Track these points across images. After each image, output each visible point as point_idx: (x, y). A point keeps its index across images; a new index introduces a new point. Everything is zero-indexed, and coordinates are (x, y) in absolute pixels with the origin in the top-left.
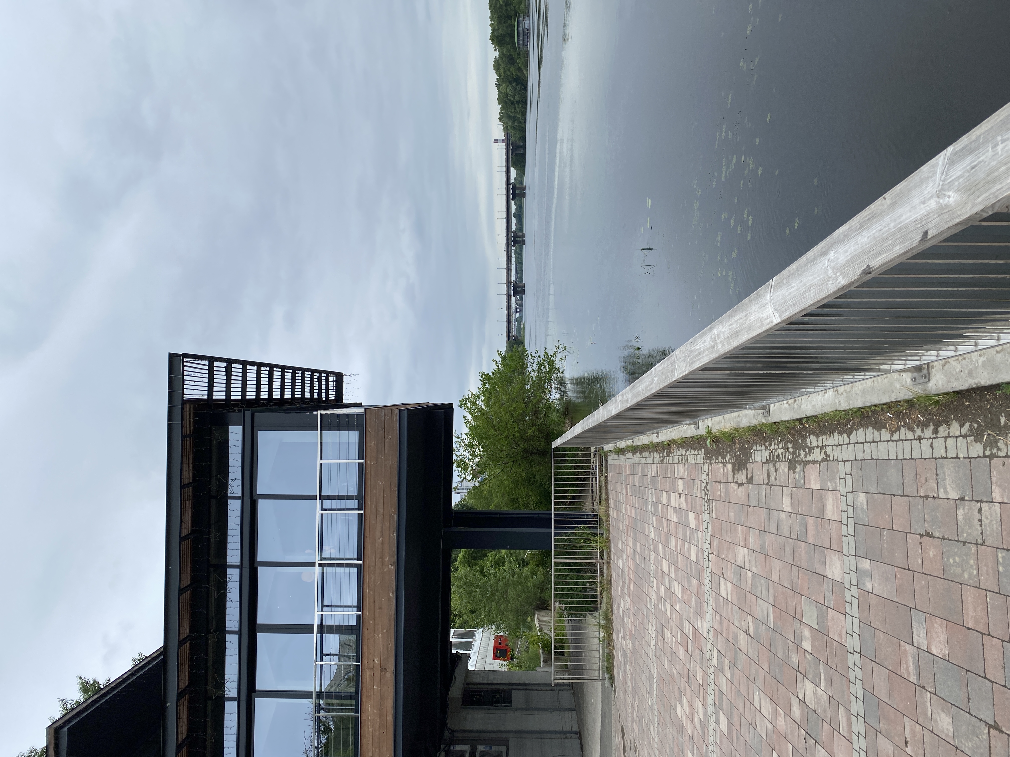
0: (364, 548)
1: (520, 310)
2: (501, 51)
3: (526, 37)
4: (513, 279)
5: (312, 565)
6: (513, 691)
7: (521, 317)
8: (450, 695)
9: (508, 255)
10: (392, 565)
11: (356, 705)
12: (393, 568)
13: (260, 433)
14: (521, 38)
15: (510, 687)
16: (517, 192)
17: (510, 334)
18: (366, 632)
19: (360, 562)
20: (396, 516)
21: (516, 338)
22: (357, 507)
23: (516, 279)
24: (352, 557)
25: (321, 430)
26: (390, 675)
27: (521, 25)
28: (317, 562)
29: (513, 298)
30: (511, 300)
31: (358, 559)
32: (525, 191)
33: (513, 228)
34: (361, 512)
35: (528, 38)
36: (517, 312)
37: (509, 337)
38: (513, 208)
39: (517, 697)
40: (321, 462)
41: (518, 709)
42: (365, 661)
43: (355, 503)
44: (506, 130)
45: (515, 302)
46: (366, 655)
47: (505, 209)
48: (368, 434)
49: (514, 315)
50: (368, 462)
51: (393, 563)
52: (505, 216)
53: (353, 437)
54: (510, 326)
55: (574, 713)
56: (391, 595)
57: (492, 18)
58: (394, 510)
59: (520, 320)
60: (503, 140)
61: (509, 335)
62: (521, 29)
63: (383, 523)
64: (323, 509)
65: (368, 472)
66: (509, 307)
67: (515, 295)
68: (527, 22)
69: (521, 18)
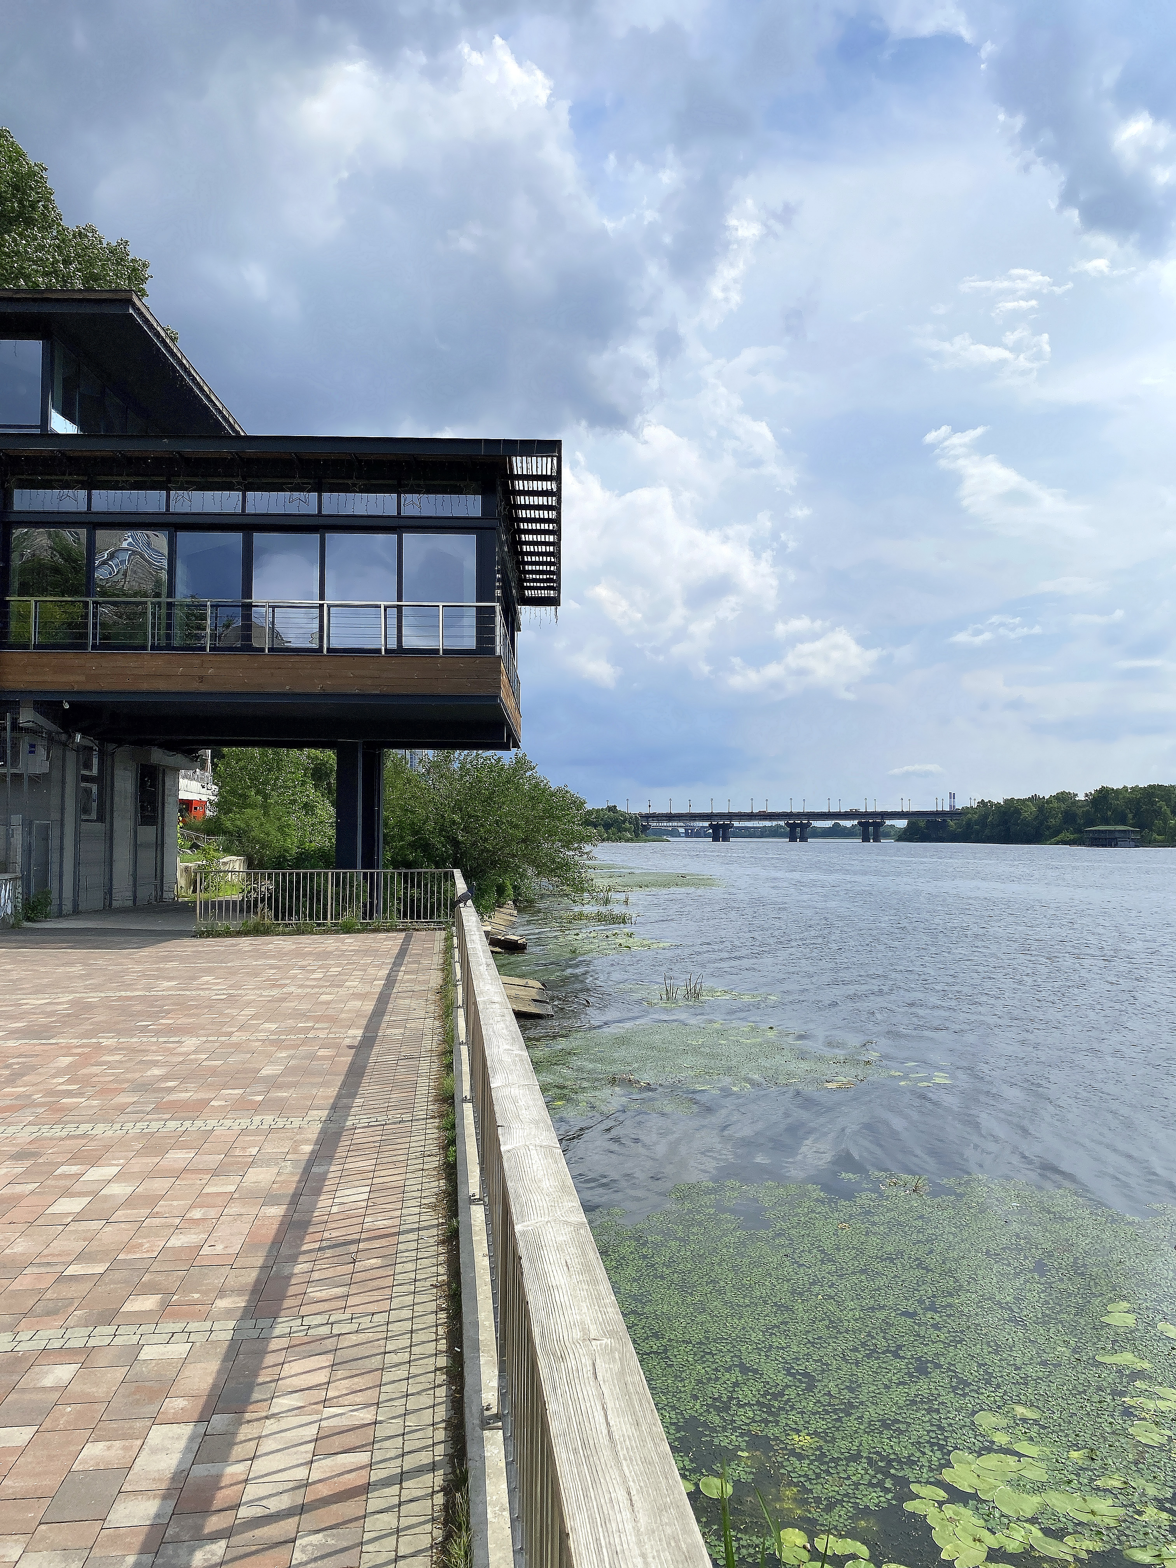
1: (691, 833)
2: (1085, 803)
4: (736, 824)
6: (154, 827)
7: (679, 835)
8: (153, 749)
9: (774, 815)
11: (159, 648)
13: (474, 537)
15: (160, 822)
17: (651, 819)
18: (245, 659)
21: (645, 828)
22: (388, 647)
23: (737, 828)
24: (331, 643)
25: (476, 606)
29: (706, 824)
30: (703, 820)
33: (816, 824)
34: (383, 653)
36: (687, 830)
37: (648, 817)
38: (848, 824)
39: (148, 833)
40: (441, 607)
41: (136, 832)
42: (211, 658)
43: (393, 644)
44: (965, 811)
45: (701, 827)
46: (218, 658)
47: (844, 809)
48: (473, 660)
49: (682, 824)
50: (441, 660)
52: (833, 810)
54: (664, 818)
55: (130, 903)
57: (1135, 789)
58: (386, 690)
59: (674, 833)
60: (953, 806)
64: (386, 608)
65: (429, 659)
66: (693, 817)
67: (711, 826)
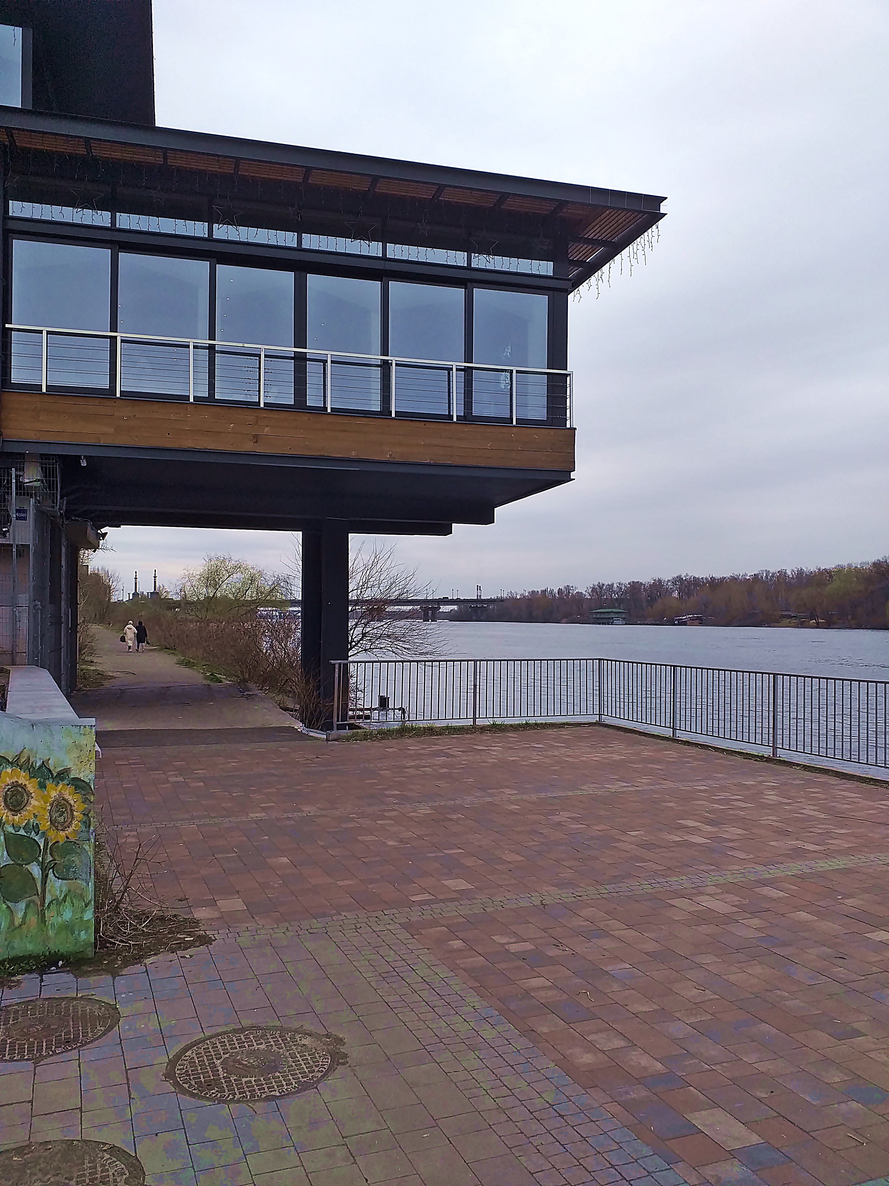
3: (604, 621)
20: (449, 462)
69: (624, 616)
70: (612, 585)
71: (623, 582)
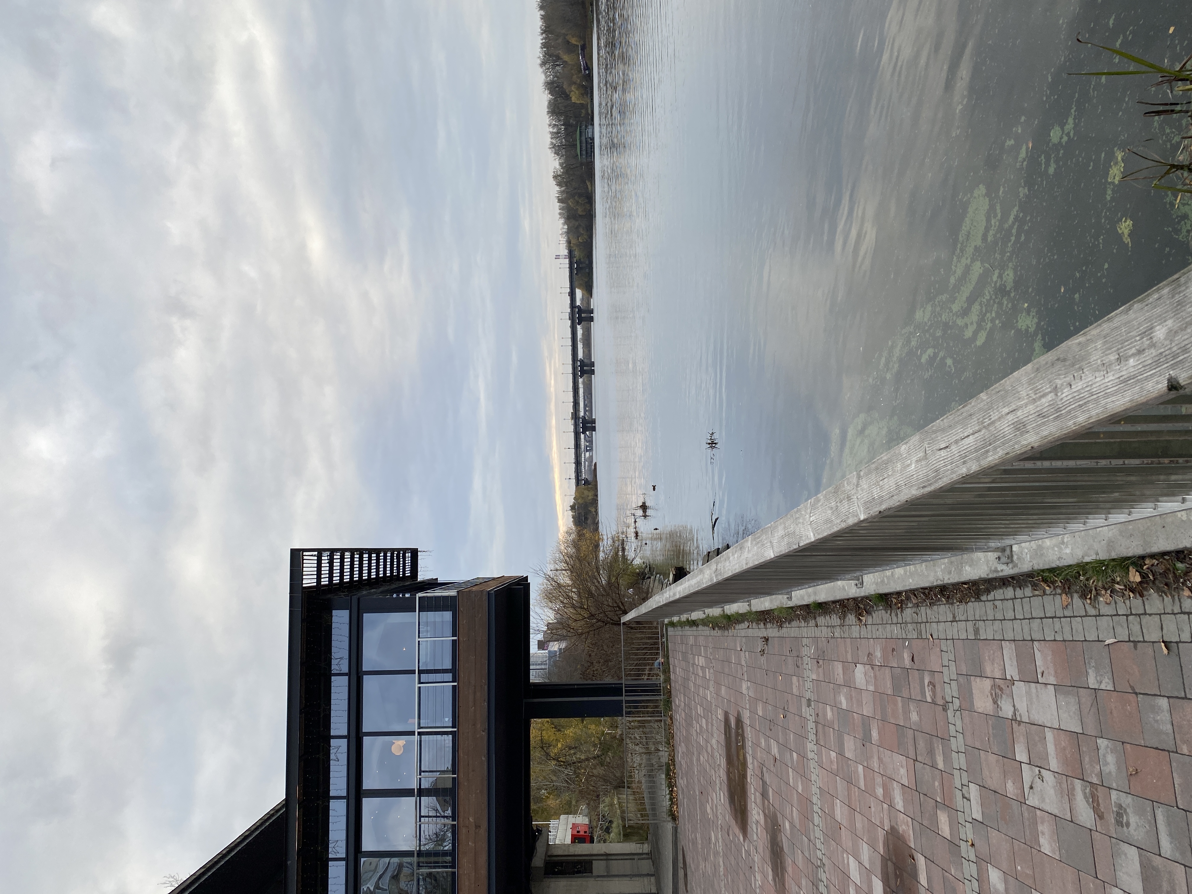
0: (458, 717)
1: (590, 448)
2: (561, 160)
3: (589, 146)
4: (582, 414)
5: (412, 733)
6: (594, 862)
7: (591, 457)
8: (532, 865)
9: (575, 386)
10: (483, 731)
11: (454, 861)
12: (485, 734)
13: (365, 615)
14: (584, 148)
15: (590, 858)
16: (583, 315)
17: (580, 478)
18: (461, 793)
19: (455, 729)
20: (486, 687)
21: (587, 481)
22: (451, 680)
23: (585, 413)
24: (448, 725)
25: (419, 612)
26: (483, 831)
27: (583, 134)
28: (417, 731)
29: (582, 436)
30: (580, 438)
31: (453, 727)
32: (592, 315)
33: (580, 355)
34: (456, 684)
35: (591, 148)
36: (587, 451)
37: (578, 481)
38: (580, 332)
39: (598, 867)
40: (420, 639)
41: (598, 876)
42: (461, 819)
43: (449, 676)
44: (569, 245)
45: (585, 439)
46: (461, 814)
47: (569, 335)
48: (460, 614)
49: (583, 455)
50: (461, 639)
51: (485, 729)
52: (570, 343)
53: (447, 616)
54: (579, 468)
56: (483, 759)
58: (485, 681)
59: (590, 459)
60: (565, 256)
61: (578, 478)
62: (583, 138)
63: (475, 693)
64: (420, 683)
65: (461, 648)
66: (577, 446)
67: (584, 432)
68: (590, 131)
69: (584, 127)
70: (551, 133)
71: (548, 122)
